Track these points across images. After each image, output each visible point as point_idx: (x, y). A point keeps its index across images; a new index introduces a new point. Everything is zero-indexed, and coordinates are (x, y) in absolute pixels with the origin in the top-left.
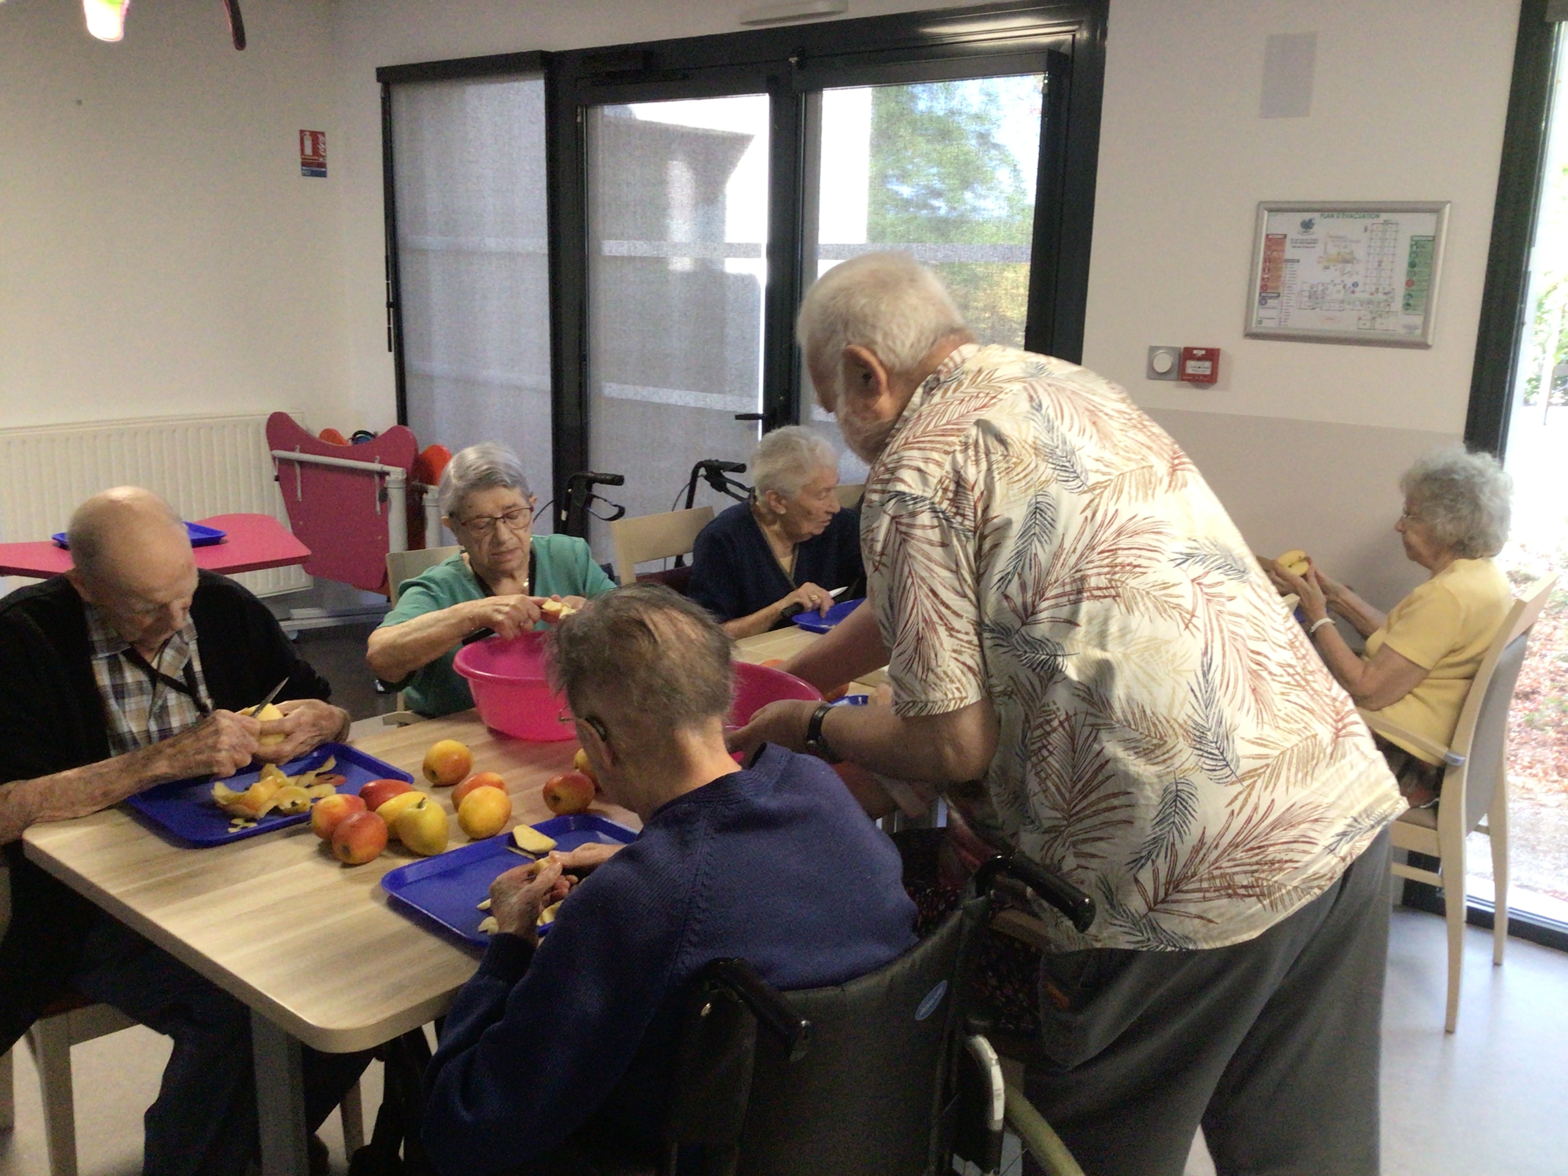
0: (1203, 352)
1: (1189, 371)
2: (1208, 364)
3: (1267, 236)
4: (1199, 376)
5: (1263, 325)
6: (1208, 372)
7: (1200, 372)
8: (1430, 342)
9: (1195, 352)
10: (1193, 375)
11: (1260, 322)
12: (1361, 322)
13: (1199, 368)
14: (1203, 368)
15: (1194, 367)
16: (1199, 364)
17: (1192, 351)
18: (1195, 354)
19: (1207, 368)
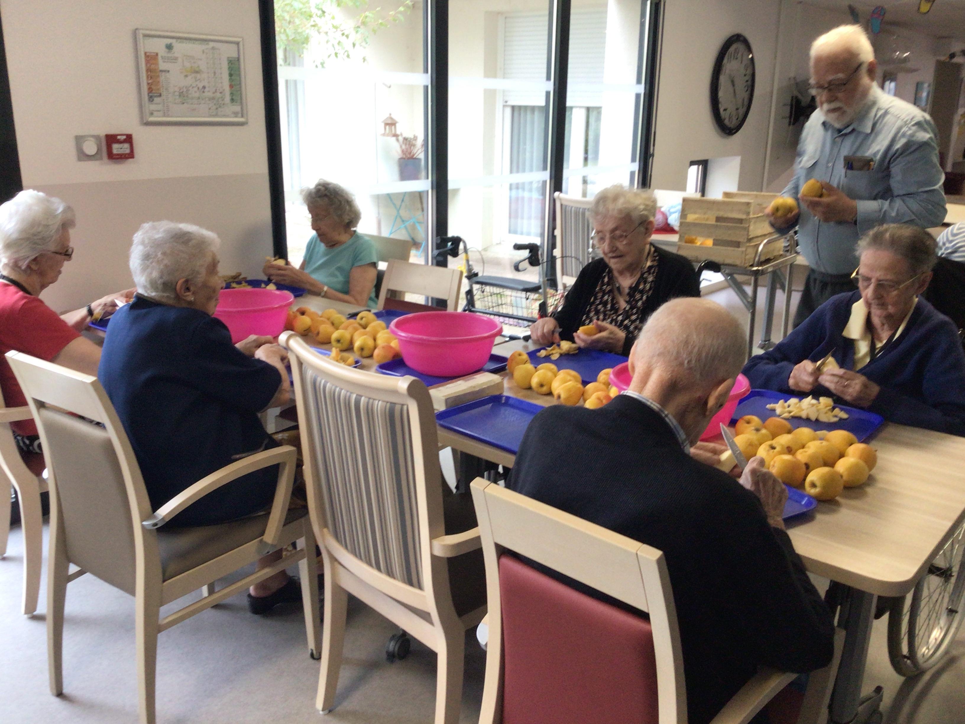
0: (124, 137)
1: (115, 151)
2: (127, 146)
3: (145, 53)
4: (126, 154)
5: (154, 116)
6: (128, 151)
7: (121, 152)
9: (119, 137)
12: (211, 111)
13: (121, 149)
14: (124, 148)
15: (117, 149)
16: (121, 146)
17: (116, 138)
18: (118, 139)
19: (127, 148)
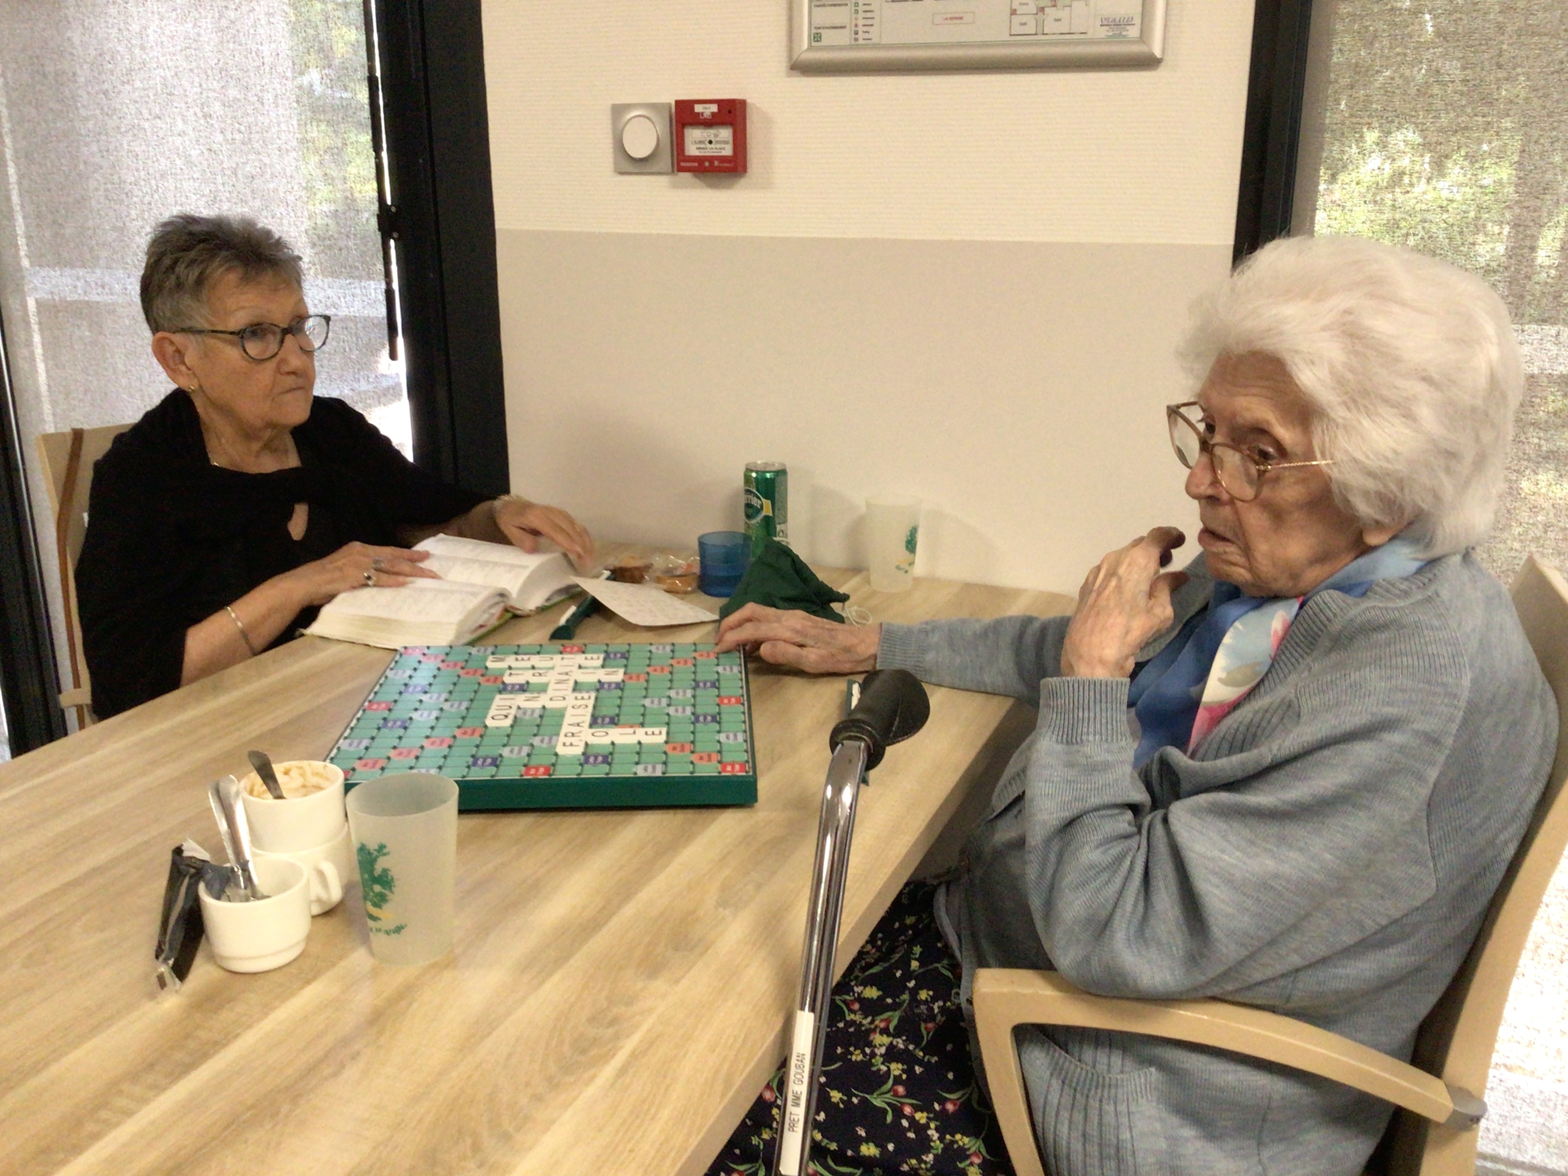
0: (714, 108)
1: (692, 150)
2: (725, 133)
4: (711, 159)
5: (825, 42)
6: (728, 151)
7: (710, 151)
8: (1158, 53)
9: (698, 108)
10: (700, 160)
11: (817, 37)
12: (1016, 20)
13: (710, 142)
14: (717, 142)
15: (701, 142)
16: (710, 133)
17: (693, 109)
18: (698, 113)
19: (726, 143)
